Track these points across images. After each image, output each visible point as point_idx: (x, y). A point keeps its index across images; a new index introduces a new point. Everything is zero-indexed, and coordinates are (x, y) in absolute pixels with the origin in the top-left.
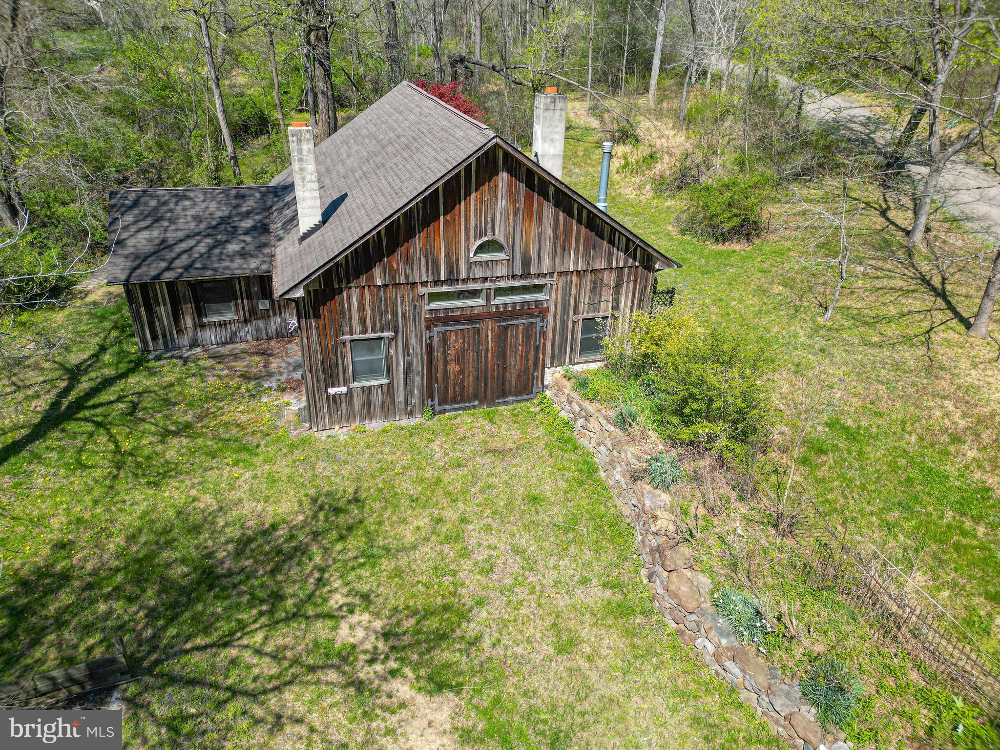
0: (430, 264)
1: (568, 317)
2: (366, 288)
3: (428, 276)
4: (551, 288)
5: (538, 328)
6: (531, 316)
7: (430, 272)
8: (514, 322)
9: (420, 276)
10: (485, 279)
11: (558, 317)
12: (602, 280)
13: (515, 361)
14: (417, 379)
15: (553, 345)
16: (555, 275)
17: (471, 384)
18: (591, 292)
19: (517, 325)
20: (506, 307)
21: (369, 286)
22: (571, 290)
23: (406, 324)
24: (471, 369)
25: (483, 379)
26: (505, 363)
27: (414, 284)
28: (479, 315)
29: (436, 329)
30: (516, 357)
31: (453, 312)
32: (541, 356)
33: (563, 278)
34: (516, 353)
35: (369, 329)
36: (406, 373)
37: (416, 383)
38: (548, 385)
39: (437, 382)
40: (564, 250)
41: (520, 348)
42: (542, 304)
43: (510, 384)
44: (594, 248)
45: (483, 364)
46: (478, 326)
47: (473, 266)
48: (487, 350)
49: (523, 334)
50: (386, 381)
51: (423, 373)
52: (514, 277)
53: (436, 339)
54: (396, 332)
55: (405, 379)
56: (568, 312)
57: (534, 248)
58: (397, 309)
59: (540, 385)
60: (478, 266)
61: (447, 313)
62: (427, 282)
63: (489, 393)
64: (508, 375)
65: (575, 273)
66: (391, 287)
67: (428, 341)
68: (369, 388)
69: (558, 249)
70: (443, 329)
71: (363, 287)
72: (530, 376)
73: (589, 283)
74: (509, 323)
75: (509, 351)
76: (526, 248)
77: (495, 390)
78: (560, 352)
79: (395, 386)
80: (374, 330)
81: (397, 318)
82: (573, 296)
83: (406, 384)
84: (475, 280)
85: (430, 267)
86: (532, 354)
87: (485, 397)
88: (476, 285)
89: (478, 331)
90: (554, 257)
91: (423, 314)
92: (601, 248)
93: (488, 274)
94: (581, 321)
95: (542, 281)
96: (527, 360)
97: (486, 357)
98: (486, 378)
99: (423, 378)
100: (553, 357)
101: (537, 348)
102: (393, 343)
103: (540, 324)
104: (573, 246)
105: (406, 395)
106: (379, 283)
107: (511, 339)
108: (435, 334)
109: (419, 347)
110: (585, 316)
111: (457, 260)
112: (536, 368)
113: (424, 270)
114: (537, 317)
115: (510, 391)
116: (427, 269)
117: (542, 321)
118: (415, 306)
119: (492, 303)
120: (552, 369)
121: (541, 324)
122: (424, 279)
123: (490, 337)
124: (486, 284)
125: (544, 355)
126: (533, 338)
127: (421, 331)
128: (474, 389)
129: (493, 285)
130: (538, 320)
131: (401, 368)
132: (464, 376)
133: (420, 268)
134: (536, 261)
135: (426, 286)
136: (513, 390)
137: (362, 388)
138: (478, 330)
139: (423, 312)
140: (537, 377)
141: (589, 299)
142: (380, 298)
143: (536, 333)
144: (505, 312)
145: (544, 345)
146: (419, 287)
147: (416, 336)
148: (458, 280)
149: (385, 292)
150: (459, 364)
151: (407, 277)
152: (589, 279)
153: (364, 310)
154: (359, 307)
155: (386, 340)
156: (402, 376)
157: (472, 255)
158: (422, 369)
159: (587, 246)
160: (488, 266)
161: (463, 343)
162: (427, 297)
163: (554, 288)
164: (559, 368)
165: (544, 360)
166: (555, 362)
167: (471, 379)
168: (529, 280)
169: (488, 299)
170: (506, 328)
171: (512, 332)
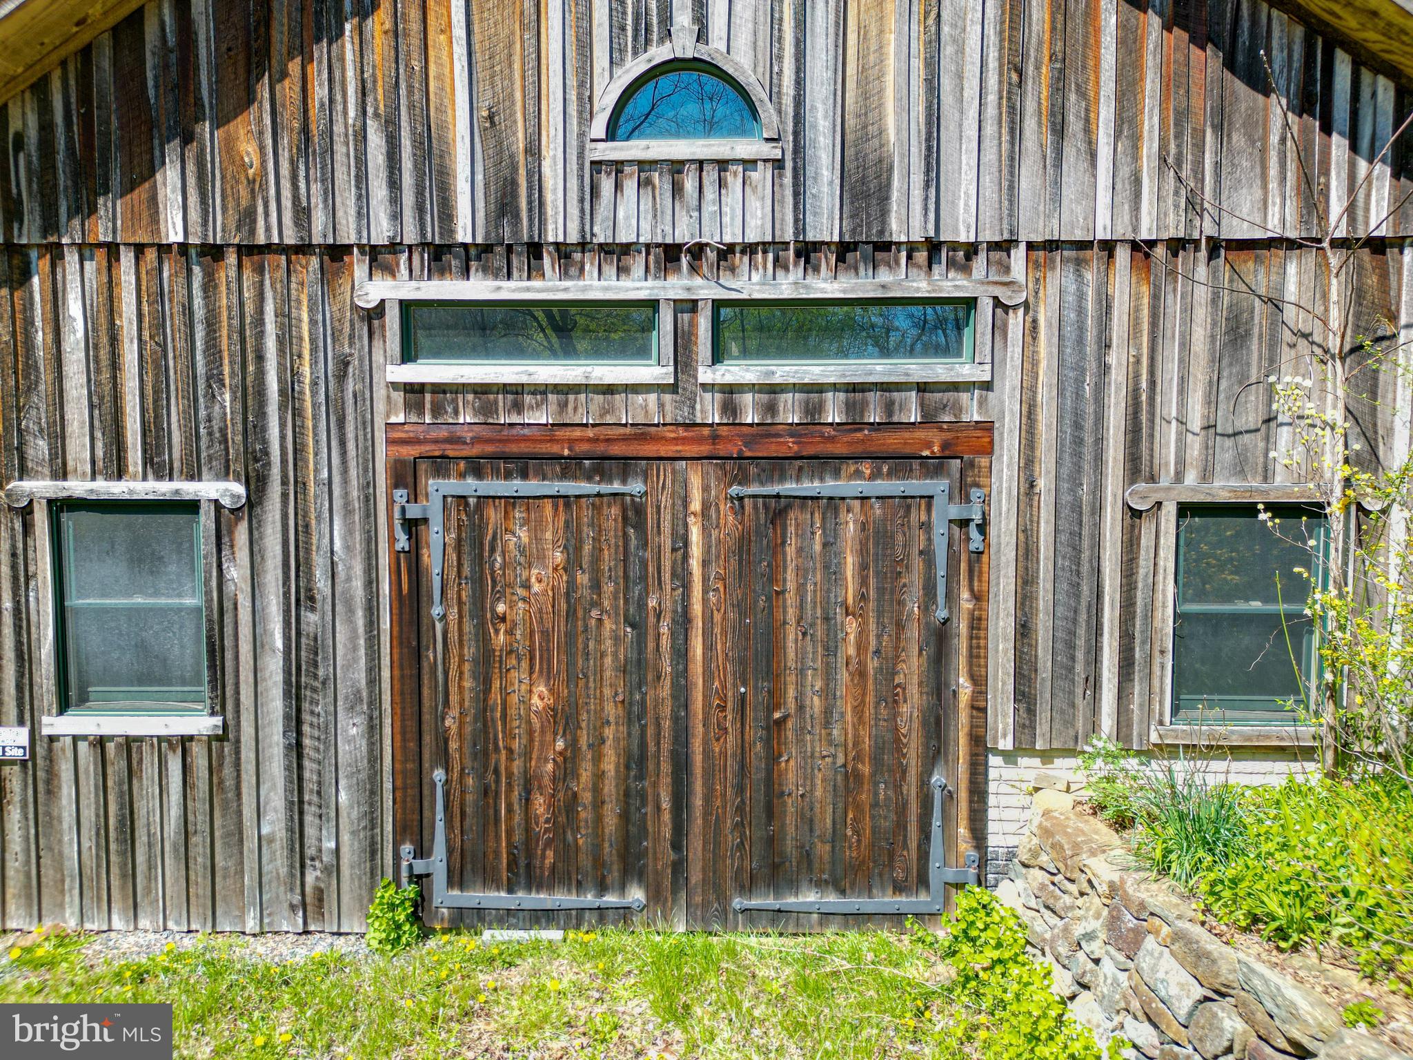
0: (407, 164)
1: (1098, 488)
2: (127, 259)
3: (397, 216)
4: (998, 329)
5: (940, 529)
6: (901, 462)
7: (408, 199)
8: (810, 486)
9: (363, 214)
10: (670, 255)
11: (1044, 483)
12: (1275, 304)
13: (828, 693)
14: (352, 729)
15: (1024, 630)
16: (1018, 256)
17: (610, 788)
18: (1216, 360)
19: (833, 503)
20: (771, 408)
21: (139, 249)
22: (1105, 345)
23: (299, 450)
24: (611, 710)
25: (666, 767)
26: (775, 700)
27: (337, 253)
28: (643, 432)
29: (438, 488)
30: (829, 674)
31: (518, 407)
32: (965, 688)
33: (1059, 280)
34: (830, 649)
35: (135, 456)
36: (295, 694)
37: (343, 748)
38: (1011, 855)
39: (444, 759)
40: (1059, 131)
41: (852, 626)
42: (957, 408)
43: (809, 822)
44: (1219, 128)
45: (665, 690)
46: (636, 487)
47: (607, 185)
48: (683, 621)
49: (863, 551)
50: (202, 723)
51: (375, 702)
52: (807, 252)
53: (436, 537)
54: (256, 485)
55: (295, 722)
56: (1099, 459)
57: (905, 108)
58: (261, 373)
59: (965, 846)
60: (630, 186)
61: (488, 409)
62: (394, 247)
63: (696, 847)
64: (790, 768)
65: (1123, 255)
66: (232, 259)
67: (403, 542)
68: (130, 744)
69: (1030, 124)
70: (471, 486)
71: (112, 250)
72: (911, 789)
73: (1201, 314)
74: (789, 487)
75: (791, 633)
76: (863, 114)
77: (732, 839)
78: (1064, 671)
79: (247, 754)
80: (156, 465)
81: (262, 414)
82: (1118, 377)
83: (296, 749)
84: (617, 253)
85: (408, 180)
86: (913, 667)
87: (679, 867)
88: (625, 283)
89: (634, 514)
90: (1013, 161)
91: (380, 407)
92: (1256, 130)
93: (684, 234)
94: (1170, 510)
95: (950, 284)
96: (892, 696)
97: (681, 654)
98: (681, 765)
99: (373, 728)
100: (1024, 696)
101: (940, 637)
102: (242, 533)
103: (946, 510)
104: (1106, 113)
105: (297, 808)
106: (174, 235)
107: (801, 572)
108: (431, 507)
109: (358, 568)
110: (1193, 488)
111: (534, 150)
112: (936, 747)
113: (379, 190)
114: (934, 466)
115: (807, 857)
116: (394, 184)
117: (962, 491)
118: (344, 364)
119: (705, 375)
120: (1029, 767)
121: (955, 511)
122: (381, 232)
123: (696, 551)
124: (673, 280)
125: (979, 681)
126: (914, 579)
127: (368, 486)
128: (625, 816)
129: (706, 289)
130: (938, 486)
131: (274, 667)
132: (573, 744)
133: (362, 179)
134: (918, 179)
135: (391, 271)
136: (822, 850)
137: (100, 742)
138: (640, 510)
139: (380, 393)
140: (950, 797)
141: (1211, 400)
142: (188, 311)
143: (927, 555)
144: (765, 431)
145: (977, 624)
146: (360, 269)
147: (348, 511)
148: (535, 250)
149: (209, 286)
150: (548, 674)
151: (303, 214)
152: (1202, 294)
153: (115, 365)
154: (90, 345)
155: (206, 519)
156: (276, 705)
157: (598, 128)
158: (373, 680)
159: (1182, 116)
160: (677, 190)
161: (571, 565)
162: (392, 318)
163: (1016, 322)
164: (1063, 768)
165: (979, 709)
166: (1042, 728)
167: (610, 764)
168: (884, 276)
169: (683, 359)
170: (778, 509)
171: (805, 535)
